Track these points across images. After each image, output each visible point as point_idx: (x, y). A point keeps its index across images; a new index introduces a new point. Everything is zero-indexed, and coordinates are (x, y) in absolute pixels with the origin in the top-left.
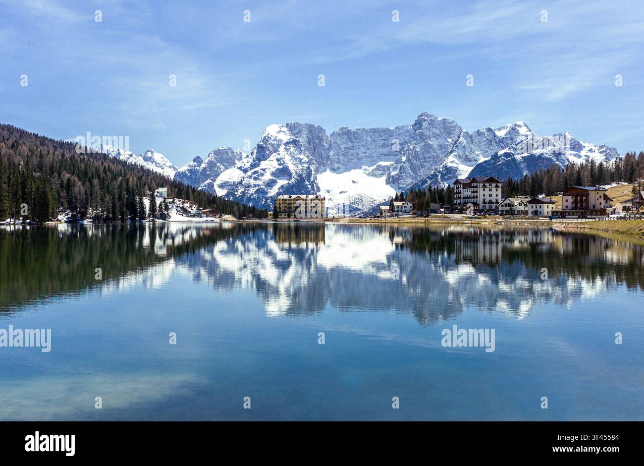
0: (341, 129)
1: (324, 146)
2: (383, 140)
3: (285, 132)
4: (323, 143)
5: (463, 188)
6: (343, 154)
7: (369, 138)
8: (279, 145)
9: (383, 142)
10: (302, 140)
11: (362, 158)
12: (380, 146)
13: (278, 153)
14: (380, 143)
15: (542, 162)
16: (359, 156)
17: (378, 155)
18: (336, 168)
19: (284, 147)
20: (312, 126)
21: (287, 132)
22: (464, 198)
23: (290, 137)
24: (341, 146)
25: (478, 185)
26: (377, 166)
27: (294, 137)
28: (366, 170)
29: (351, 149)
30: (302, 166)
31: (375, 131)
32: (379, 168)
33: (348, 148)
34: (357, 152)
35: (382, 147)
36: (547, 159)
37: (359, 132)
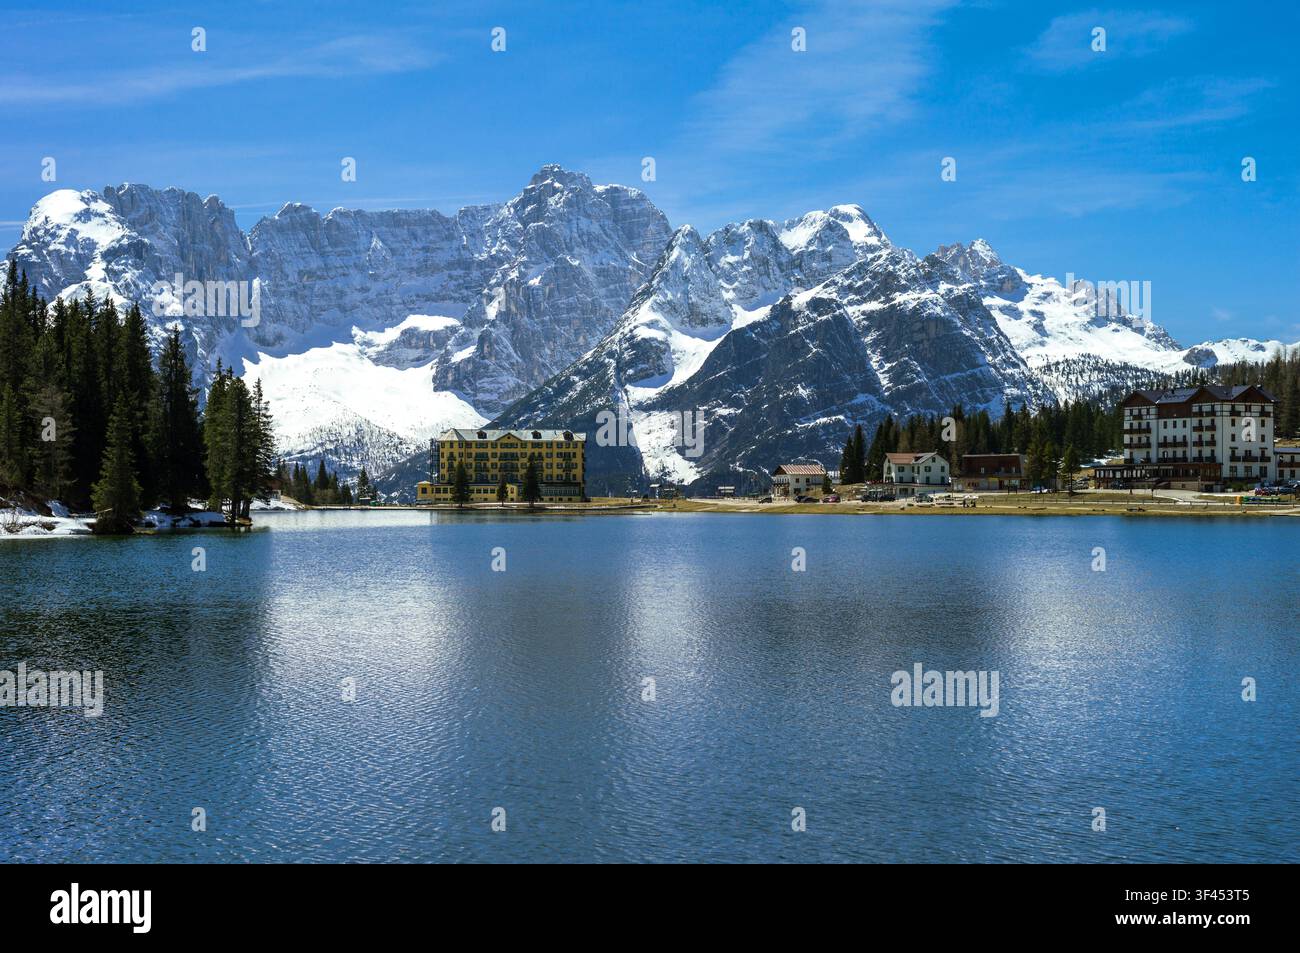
0: (284, 213)
1: (230, 264)
2: (423, 248)
3: (103, 215)
4: (229, 256)
5: (1160, 416)
6: (294, 293)
7: (376, 243)
8: (85, 261)
9: (421, 255)
10: (160, 243)
11: (355, 307)
12: (412, 270)
13: (84, 283)
14: (413, 258)
15: (923, 329)
16: (347, 300)
17: (406, 298)
18: (270, 338)
19: (104, 265)
20: (191, 199)
21: (109, 216)
22: (1160, 445)
23: (119, 234)
24: (288, 269)
25: (1218, 408)
26: (404, 333)
27: (134, 234)
28: (369, 344)
29: (320, 278)
30: (166, 330)
31: (394, 220)
32: (410, 336)
33: (311, 274)
34: (339, 285)
35: (418, 271)
36: (937, 319)
37: (345, 223)
